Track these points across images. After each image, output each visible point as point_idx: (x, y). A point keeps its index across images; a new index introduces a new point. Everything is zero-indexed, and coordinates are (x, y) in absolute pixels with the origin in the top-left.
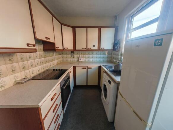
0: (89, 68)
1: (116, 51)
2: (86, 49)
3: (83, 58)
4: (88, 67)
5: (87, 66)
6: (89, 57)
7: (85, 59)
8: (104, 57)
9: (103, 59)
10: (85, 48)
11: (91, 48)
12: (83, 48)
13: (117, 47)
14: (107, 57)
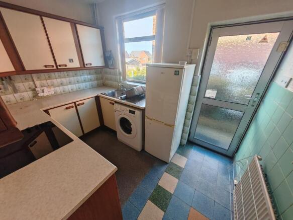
0: (78, 105)
1: (110, 69)
2: (55, 68)
3: (48, 86)
4: (77, 103)
5: (75, 103)
6: (62, 84)
7: (53, 89)
8: (91, 80)
9: (90, 82)
10: (53, 66)
11: (66, 66)
12: (46, 66)
13: (111, 63)
14: (97, 79)
